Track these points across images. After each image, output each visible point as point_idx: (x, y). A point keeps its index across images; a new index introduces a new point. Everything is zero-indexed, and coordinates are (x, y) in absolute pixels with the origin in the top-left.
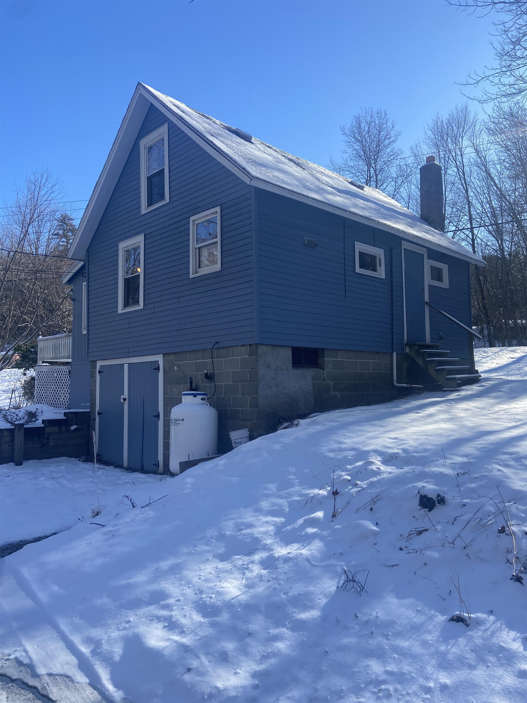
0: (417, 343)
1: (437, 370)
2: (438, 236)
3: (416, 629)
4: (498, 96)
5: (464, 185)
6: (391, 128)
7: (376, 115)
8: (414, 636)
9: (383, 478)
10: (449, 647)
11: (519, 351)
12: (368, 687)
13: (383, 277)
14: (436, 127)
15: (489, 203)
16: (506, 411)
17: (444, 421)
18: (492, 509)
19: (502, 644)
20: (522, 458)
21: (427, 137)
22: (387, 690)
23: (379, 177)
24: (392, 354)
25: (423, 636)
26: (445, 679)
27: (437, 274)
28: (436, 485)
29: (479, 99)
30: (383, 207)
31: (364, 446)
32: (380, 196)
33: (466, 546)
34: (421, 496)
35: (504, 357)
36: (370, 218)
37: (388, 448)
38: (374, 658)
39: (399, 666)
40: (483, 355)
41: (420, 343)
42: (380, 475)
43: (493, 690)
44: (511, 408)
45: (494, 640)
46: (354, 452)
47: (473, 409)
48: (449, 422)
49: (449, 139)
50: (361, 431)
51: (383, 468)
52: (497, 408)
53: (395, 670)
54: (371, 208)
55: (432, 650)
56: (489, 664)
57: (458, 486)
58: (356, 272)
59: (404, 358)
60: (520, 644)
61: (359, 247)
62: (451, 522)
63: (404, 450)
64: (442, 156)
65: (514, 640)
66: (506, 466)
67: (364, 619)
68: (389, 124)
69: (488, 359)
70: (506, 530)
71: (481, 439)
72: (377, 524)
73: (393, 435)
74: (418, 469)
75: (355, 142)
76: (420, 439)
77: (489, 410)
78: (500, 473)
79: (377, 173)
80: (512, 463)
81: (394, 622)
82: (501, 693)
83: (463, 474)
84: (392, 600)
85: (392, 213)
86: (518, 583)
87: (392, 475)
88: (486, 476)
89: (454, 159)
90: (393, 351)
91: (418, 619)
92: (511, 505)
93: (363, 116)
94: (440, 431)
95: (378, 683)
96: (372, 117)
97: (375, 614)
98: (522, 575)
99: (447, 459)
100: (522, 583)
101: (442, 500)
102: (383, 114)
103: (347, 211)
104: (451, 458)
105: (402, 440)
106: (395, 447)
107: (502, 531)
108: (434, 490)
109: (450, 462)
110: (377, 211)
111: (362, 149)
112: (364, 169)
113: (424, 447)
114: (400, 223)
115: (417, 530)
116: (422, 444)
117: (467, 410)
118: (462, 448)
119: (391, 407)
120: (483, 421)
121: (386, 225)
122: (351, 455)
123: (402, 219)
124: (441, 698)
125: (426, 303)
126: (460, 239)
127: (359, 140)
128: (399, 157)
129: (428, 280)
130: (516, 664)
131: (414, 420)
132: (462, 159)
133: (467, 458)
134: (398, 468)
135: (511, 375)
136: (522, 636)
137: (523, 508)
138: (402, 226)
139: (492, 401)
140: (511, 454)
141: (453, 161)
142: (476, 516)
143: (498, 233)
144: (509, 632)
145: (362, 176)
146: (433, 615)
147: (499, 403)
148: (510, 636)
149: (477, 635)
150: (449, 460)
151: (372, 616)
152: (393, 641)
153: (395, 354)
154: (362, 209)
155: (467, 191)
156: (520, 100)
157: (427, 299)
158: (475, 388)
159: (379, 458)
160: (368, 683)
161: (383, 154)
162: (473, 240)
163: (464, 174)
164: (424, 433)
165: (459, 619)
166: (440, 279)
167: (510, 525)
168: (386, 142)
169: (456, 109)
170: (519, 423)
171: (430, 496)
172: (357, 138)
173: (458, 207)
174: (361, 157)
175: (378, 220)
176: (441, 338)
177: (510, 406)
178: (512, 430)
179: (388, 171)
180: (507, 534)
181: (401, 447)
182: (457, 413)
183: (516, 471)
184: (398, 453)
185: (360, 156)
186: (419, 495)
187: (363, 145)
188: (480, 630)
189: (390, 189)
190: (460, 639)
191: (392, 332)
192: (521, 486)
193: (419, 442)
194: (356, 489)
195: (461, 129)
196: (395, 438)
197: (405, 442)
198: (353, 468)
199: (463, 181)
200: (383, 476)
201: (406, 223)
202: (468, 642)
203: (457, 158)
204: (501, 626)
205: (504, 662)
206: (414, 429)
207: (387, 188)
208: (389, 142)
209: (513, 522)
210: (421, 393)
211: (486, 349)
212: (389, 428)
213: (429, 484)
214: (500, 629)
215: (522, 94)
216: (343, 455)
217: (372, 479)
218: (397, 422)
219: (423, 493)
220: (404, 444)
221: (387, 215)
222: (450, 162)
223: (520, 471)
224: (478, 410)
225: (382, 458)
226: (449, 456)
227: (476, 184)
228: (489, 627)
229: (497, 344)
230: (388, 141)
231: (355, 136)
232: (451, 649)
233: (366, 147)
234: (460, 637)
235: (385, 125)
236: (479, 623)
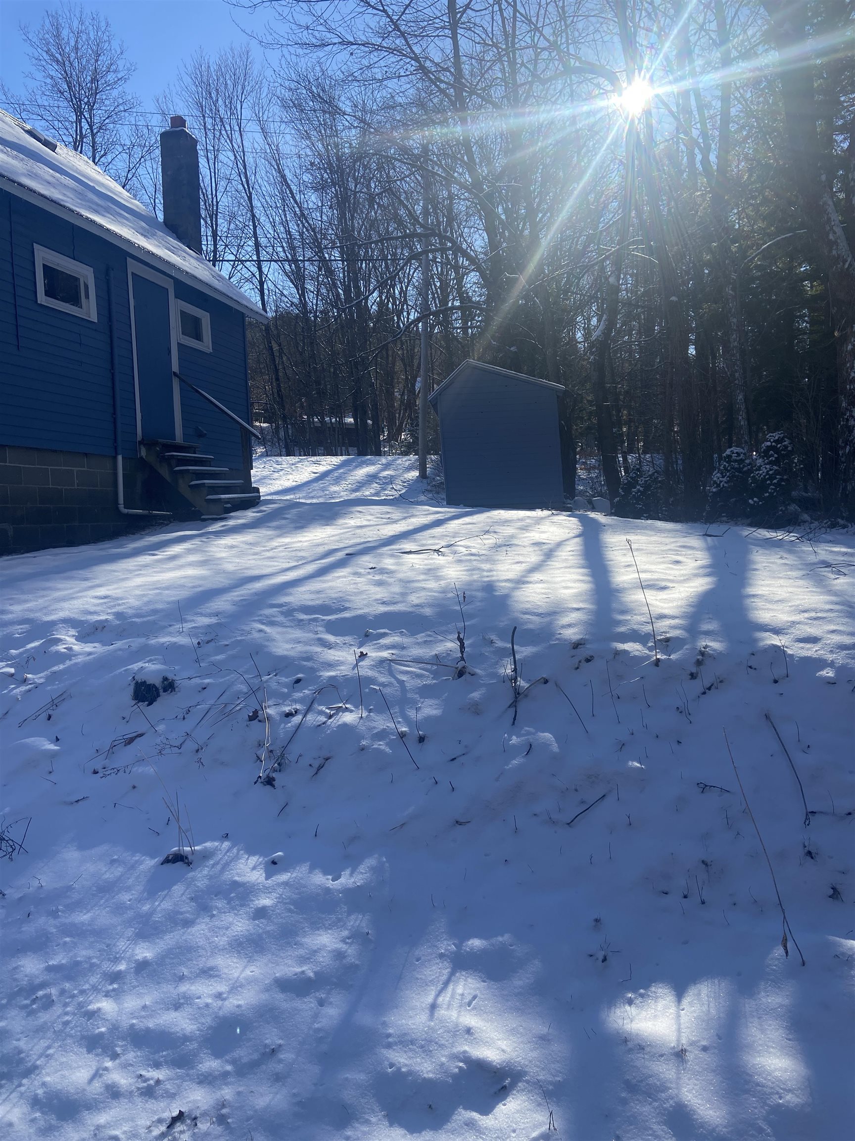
0: (160, 440)
1: (191, 487)
2: (193, 261)
3: (106, 889)
4: (290, 43)
5: (246, 187)
6: (118, 53)
7: (90, 21)
8: (102, 902)
9: (76, 664)
10: (157, 903)
11: (325, 463)
12: (14, 1002)
13: (94, 318)
14: (198, 73)
15: (285, 223)
16: (286, 546)
17: (191, 564)
18: (244, 688)
19: (237, 878)
20: (294, 610)
21: (184, 87)
22: (48, 996)
23: (98, 140)
24: (115, 458)
25: (117, 897)
26: (145, 952)
27: (192, 327)
28: (165, 663)
29: (261, 39)
30: (93, 190)
31: (46, 614)
32: (89, 169)
33: (200, 748)
34: (137, 683)
35: (303, 471)
36: (62, 203)
37: (91, 613)
38: (29, 953)
39: (71, 954)
40: (275, 468)
41: (165, 441)
42: (70, 660)
43: (216, 947)
44: (293, 543)
45: (227, 876)
46: (27, 626)
47: (242, 545)
48: (200, 566)
49: (220, 99)
50: (44, 589)
51: (77, 647)
52: (275, 543)
53: (64, 962)
54: (66, 186)
55: (130, 914)
56: (215, 912)
57: (197, 661)
58: (39, 302)
59: (136, 465)
60: (262, 871)
61: (43, 256)
62: (181, 716)
63: (119, 615)
64: (209, 127)
65: (254, 868)
66: (272, 624)
67: (17, 895)
68: (115, 45)
69: (281, 473)
70: (259, 715)
71: (243, 588)
72: (57, 739)
73: (102, 592)
74: (137, 642)
75: (49, 61)
76: (148, 594)
77: (264, 547)
78: (262, 635)
79: (95, 131)
80: (280, 619)
81: (70, 888)
82: (226, 949)
83: (208, 642)
84: (71, 855)
85: (109, 204)
86: (268, 787)
87: (91, 657)
88: (240, 641)
89: (228, 137)
90: (117, 454)
91: (111, 874)
92: (271, 678)
93: (64, 16)
94: (183, 581)
95: (32, 988)
96: (82, 22)
97: (36, 883)
98: (274, 775)
99: (186, 622)
100: (273, 786)
101: (169, 686)
102: (103, 24)
103: (14, 182)
104: (193, 621)
105: (117, 599)
106: (103, 612)
107: (254, 717)
108: (159, 671)
109: (190, 627)
110: (80, 195)
111: (65, 78)
112: (70, 119)
113: (151, 607)
114: (123, 224)
115: (125, 737)
116: (149, 602)
117: (232, 547)
118: (212, 604)
119: (110, 548)
120: (253, 562)
121: (93, 222)
122: (20, 631)
123: (127, 219)
124: (136, 984)
125: (175, 374)
126: (243, 278)
127: (58, 61)
128: (134, 110)
129: (176, 336)
130: (253, 901)
131: (146, 566)
132: (242, 141)
133: (217, 618)
134: (104, 645)
135: (312, 498)
136: (266, 859)
137: (286, 680)
138: (126, 230)
139: (270, 533)
140: (280, 606)
141: (228, 141)
142: (219, 702)
143: (298, 278)
144: (248, 859)
145: (65, 131)
146: (137, 862)
147: (279, 536)
148: (249, 864)
149: (201, 876)
150: (189, 624)
151: (31, 889)
152: (65, 917)
153: (120, 458)
154: (45, 183)
155: (250, 198)
156: (323, 59)
157: (175, 367)
158: (250, 514)
159: (73, 632)
160: (12, 996)
161: (104, 97)
162: (262, 283)
163: (245, 168)
164: (156, 586)
165: (179, 858)
166: (198, 337)
167: (265, 707)
168: (111, 77)
169: (232, 49)
170: (300, 563)
171: (150, 681)
172: (52, 55)
173: (237, 223)
174: (62, 94)
175: (78, 210)
176: (201, 435)
177: (295, 540)
178: (288, 573)
179: (115, 132)
180: (260, 721)
181: (113, 610)
182: (215, 552)
183: (285, 630)
184: (106, 620)
185: (60, 92)
186: (134, 682)
187: (65, 72)
188: (207, 867)
189: (121, 164)
190: (175, 887)
191: (115, 419)
192: (287, 650)
193: (145, 599)
194: (23, 688)
195: (240, 87)
196: (105, 597)
197: (120, 602)
198: (21, 654)
199: (244, 180)
200: (77, 661)
201: (134, 227)
202: (187, 888)
203: (234, 136)
204: (238, 853)
205: (237, 903)
206: (139, 581)
207: (114, 162)
208: (116, 79)
209: (270, 703)
210: (167, 525)
211: (279, 459)
212: (97, 582)
213: (153, 664)
214: (237, 858)
215: (326, 48)
216: (5, 633)
217: (55, 668)
218: (114, 571)
219: (139, 678)
220: (119, 605)
221: (98, 205)
222: (223, 141)
223: (289, 630)
224: (247, 547)
225: (78, 632)
226: (189, 617)
227: (263, 188)
228: (221, 859)
229: (297, 452)
230: (114, 77)
231: (49, 50)
232: (159, 905)
233: (71, 77)
234: (175, 884)
235: (107, 44)
236: (206, 855)
